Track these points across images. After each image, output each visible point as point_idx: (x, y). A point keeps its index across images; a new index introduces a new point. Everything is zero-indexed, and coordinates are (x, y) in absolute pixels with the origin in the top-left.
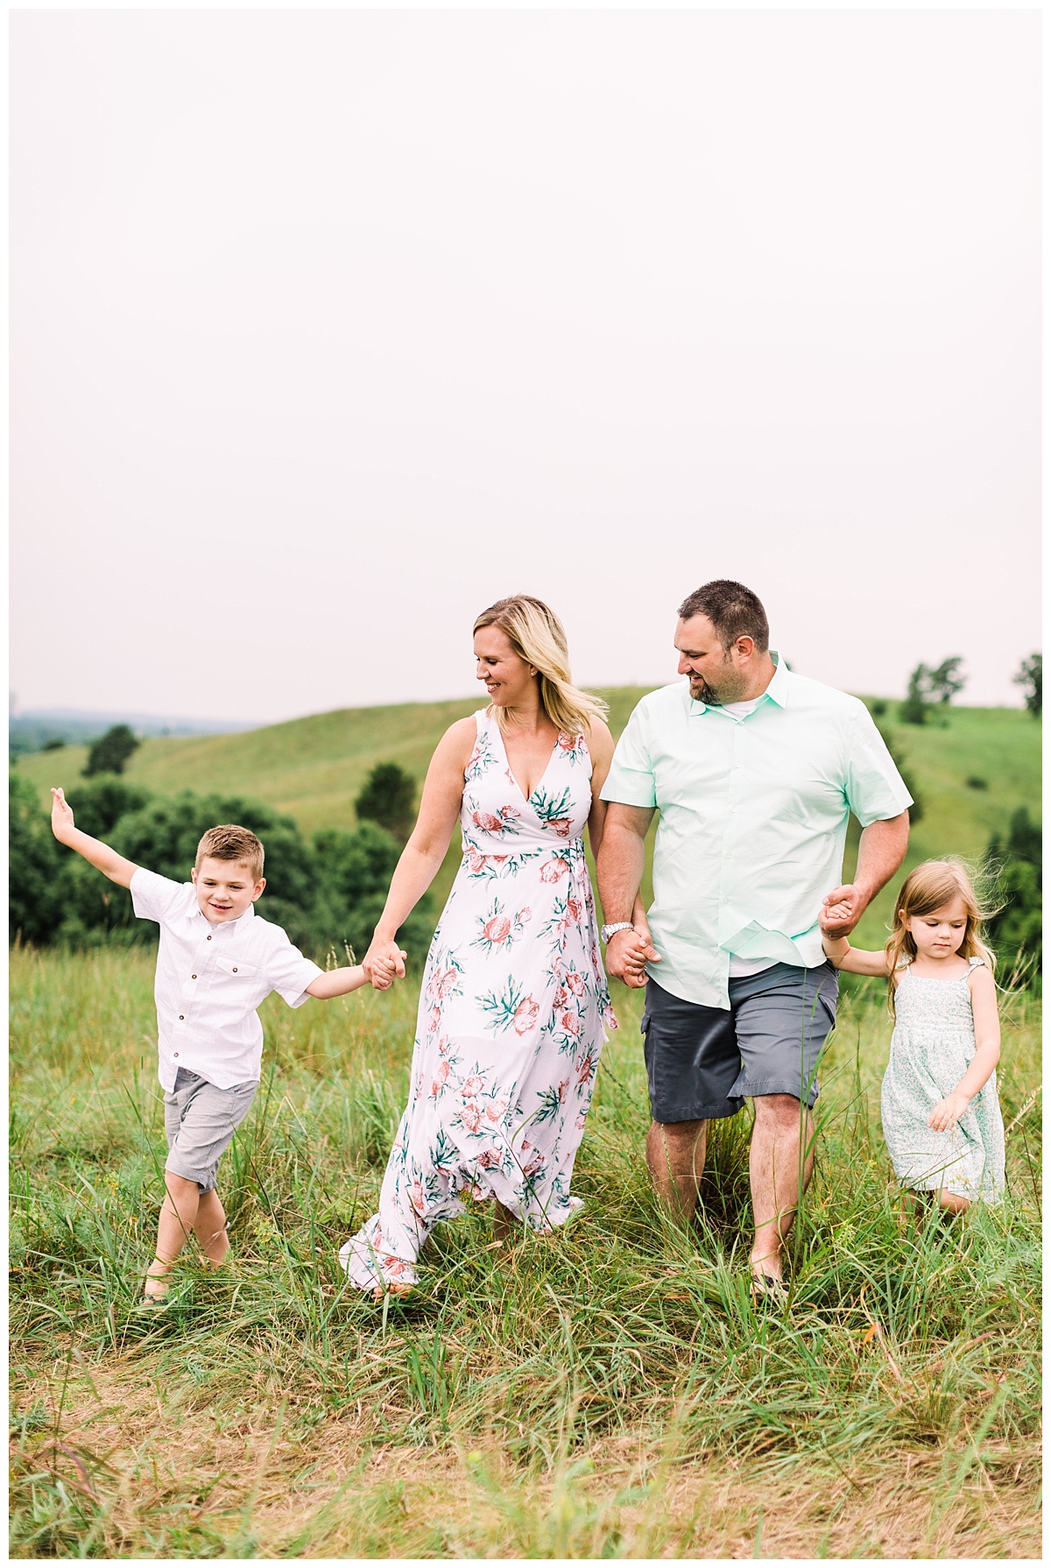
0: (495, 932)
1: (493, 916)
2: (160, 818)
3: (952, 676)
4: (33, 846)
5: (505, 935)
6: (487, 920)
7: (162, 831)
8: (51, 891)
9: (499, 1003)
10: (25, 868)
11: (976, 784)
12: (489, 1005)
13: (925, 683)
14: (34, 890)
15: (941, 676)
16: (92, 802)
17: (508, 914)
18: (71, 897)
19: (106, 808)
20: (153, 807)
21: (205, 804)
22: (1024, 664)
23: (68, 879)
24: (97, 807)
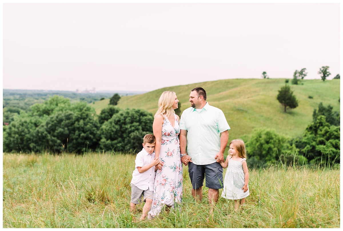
0: (169, 154)
1: (168, 151)
2: (122, 115)
3: (304, 73)
4: (94, 122)
5: (171, 155)
6: (168, 152)
7: (122, 118)
8: (99, 132)
9: (173, 167)
10: (92, 128)
11: (310, 97)
12: (171, 168)
13: (297, 75)
14: (95, 132)
15: (301, 73)
16: (107, 112)
17: (171, 151)
18: (103, 133)
19: (110, 113)
20: (120, 112)
21: (132, 111)
22: (320, 69)
23: (102, 129)
24: (108, 113)
